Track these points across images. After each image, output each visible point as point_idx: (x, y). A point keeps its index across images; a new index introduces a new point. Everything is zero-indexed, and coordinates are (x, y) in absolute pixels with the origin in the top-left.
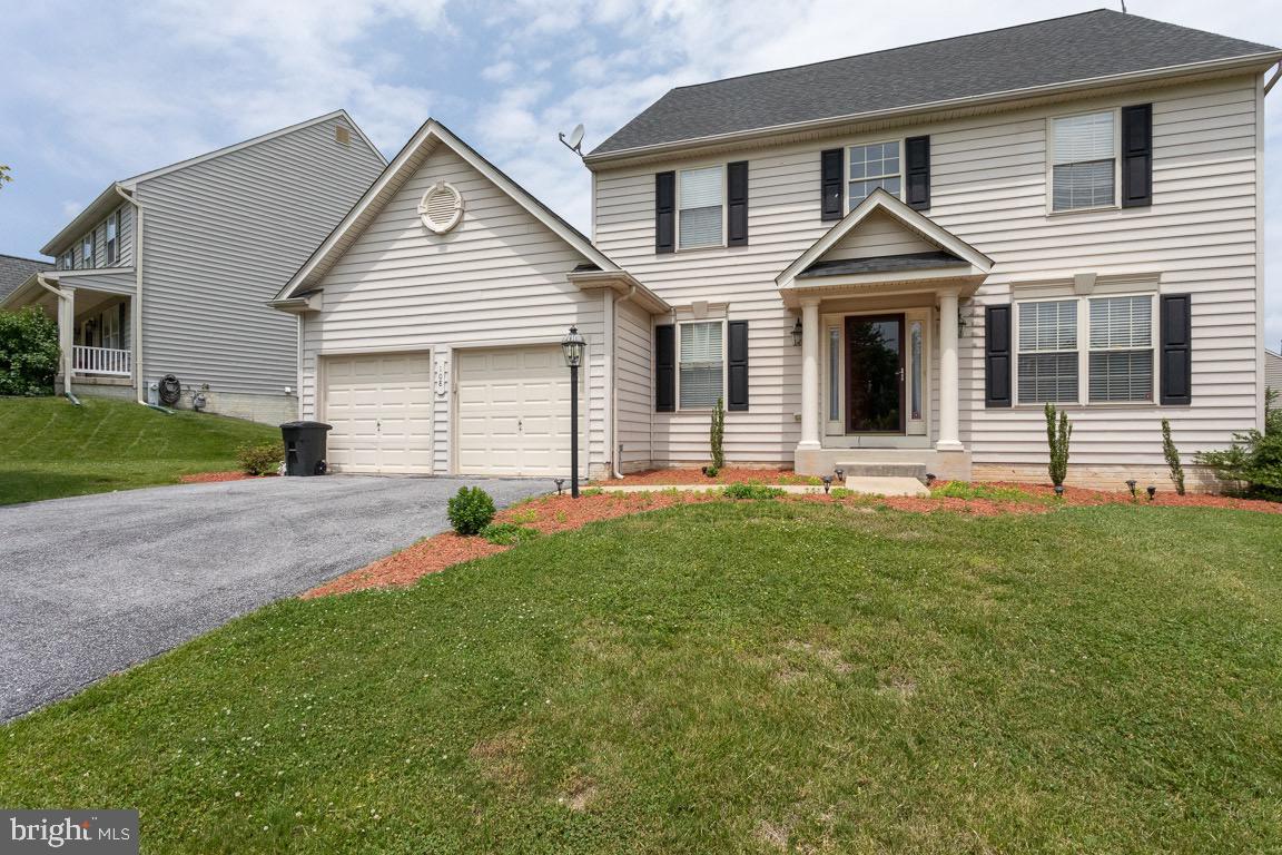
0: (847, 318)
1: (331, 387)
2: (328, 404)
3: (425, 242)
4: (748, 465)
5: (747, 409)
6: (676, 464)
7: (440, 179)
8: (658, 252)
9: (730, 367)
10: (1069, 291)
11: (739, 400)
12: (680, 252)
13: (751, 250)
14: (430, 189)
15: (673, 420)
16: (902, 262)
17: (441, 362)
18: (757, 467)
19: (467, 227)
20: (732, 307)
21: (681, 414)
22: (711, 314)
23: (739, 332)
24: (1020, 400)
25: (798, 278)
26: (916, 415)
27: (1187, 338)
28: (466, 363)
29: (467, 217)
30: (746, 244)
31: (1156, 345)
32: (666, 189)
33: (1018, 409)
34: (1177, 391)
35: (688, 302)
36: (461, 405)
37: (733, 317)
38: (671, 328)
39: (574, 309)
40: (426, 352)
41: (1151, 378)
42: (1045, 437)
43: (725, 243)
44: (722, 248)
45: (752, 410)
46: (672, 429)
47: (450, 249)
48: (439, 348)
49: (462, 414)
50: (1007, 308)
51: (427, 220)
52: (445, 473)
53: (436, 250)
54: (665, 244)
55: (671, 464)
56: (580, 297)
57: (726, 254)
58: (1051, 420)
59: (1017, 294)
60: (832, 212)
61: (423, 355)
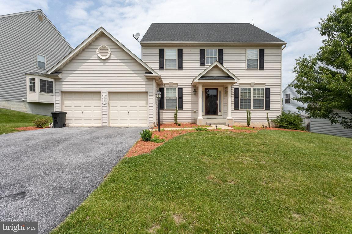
0: (205, 89)
1: (65, 101)
2: (64, 106)
3: (98, 61)
4: (183, 123)
5: (182, 109)
6: (165, 123)
7: (104, 44)
8: (160, 69)
9: (178, 99)
10: (250, 86)
11: (181, 107)
12: (165, 69)
13: (183, 71)
14: (100, 47)
15: (164, 112)
16: (221, 78)
17: (104, 95)
18: (185, 123)
19: (112, 58)
20: (179, 84)
21: (166, 110)
22: (174, 86)
23: (180, 91)
24: (241, 108)
25: (199, 79)
26: (220, 111)
27: (270, 97)
28: (111, 96)
29: (112, 56)
30: (182, 69)
31: (264, 98)
32: (162, 53)
33: (240, 110)
34: (268, 107)
35: (168, 82)
36: (110, 107)
37: (179, 87)
38: (163, 89)
39: (144, 83)
40: (100, 93)
41: (264, 105)
42: (246, 116)
43: (177, 68)
44: (176, 69)
45: (184, 109)
46: (164, 114)
47: (107, 64)
48: (104, 91)
49: (110, 110)
50: (238, 89)
51: (99, 55)
52: (106, 126)
53: (102, 64)
54: (162, 67)
55: (163, 123)
56: (146, 80)
57: (177, 71)
58: (248, 113)
59: (240, 86)
60: (202, 64)
61: (99, 93)
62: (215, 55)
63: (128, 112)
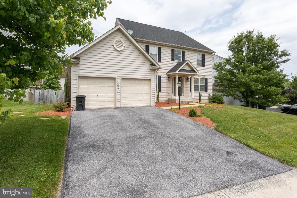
1: (81, 85)
2: (79, 90)
3: (115, 52)
5: (161, 91)
7: (119, 38)
9: (158, 84)
10: (198, 77)
14: (116, 40)
17: (118, 81)
18: (162, 102)
19: (125, 51)
20: (159, 73)
23: (160, 78)
25: (178, 71)
26: (182, 93)
27: (207, 84)
28: (124, 81)
29: (126, 49)
30: (161, 62)
31: (205, 85)
32: (147, 48)
34: (206, 91)
36: (122, 91)
37: (159, 75)
39: (149, 73)
40: (115, 78)
41: (204, 89)
42: (199, 96)
43: (158, 61)
47: (120, 55)
48: (118, 78)
49: (121, 93)
51: (115, 46)
52: (120, 107)
53: (117, 54)
56: (150, 70)
58: (199, 94)
60: (173, 59)
62: (180, 54)
63: (135, 95)
